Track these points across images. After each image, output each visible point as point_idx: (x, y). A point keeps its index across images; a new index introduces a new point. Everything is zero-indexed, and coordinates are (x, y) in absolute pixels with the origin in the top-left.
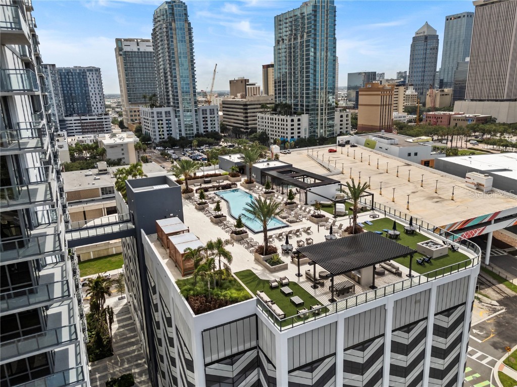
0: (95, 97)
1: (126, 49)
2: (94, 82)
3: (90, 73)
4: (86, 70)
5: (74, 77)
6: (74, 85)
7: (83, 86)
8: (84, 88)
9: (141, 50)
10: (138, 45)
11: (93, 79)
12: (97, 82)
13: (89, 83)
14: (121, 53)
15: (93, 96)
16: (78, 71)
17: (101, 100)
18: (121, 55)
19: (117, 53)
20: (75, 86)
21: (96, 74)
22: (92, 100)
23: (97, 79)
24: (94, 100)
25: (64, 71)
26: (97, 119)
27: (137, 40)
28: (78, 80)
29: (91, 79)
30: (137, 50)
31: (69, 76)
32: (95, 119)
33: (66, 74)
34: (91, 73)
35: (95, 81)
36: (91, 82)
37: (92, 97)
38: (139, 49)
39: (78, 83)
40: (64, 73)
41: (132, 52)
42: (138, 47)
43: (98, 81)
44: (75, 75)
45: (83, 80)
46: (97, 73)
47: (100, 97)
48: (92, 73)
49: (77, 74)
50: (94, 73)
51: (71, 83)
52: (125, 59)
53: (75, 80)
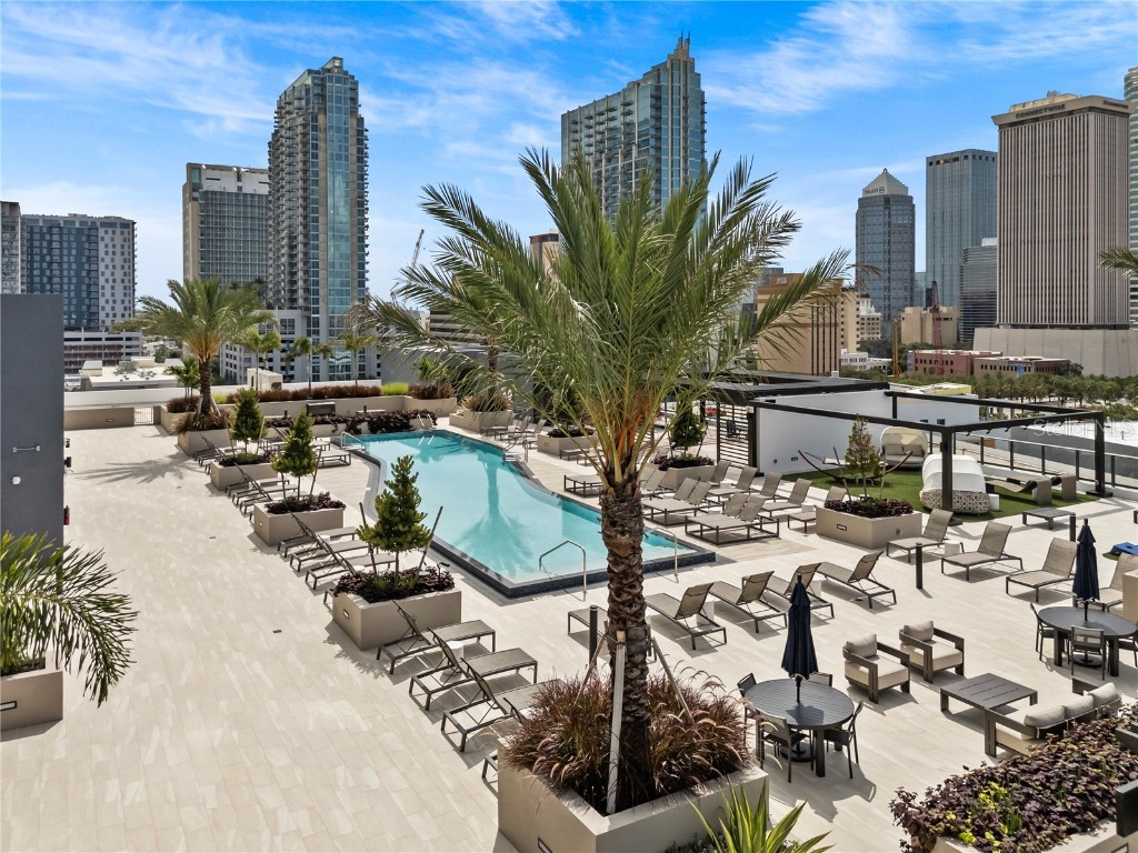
0: (113, 288)
1: (208, 186)
2: (114, 253)
3: (106, 232)
4: (98, 224)
5: (65, 238)
6: (61, 256)
7: (84, 259)
8: (87, 266)
9: (244, 191)
10: (239, 179)
11: (114, 246)
12: (123, 254)
13: (102, 254)
14: (196, 195)
15: (108, 287)
16: (77, 225)
17: (125, 295)
18: (195, 199)
19: (188, 195)
20: (65, 259)
21: (122, 233)
22: (103, 295)
23: (123, 246)
24: (108, 295)
25: (41, 224)
26: (107, 339)
27: (238, 168)
28: (74, 245)
29: (106, 246)
30: (235, 190)
31: (51, 235)
32: (100, 339)
33: (45, 230)
34: (110, 230)
35: (118, 250)
36: (107, 253)
37: (103, 288)
38: (240, 188)
39: (74, 252)
40: (41, 227)
41: (221, 193)
42: (240, 184)
43: (126, 250)
44: (69, 233)
45: (86, 245)
46: (126, 231)
47: (125, 288)
48: (114, 232)
49: (74, 232)
50: (118, 230)
51: (56, 252)
52: (204, 208)
53: (65, 245)
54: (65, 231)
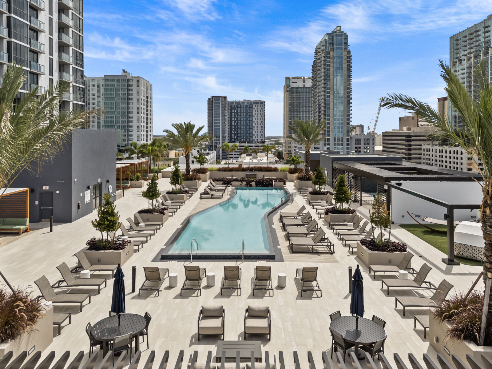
0: (257, 127)
1: (293, 85)
2: (258, 114)
3: (255, 106)
4: (253, 103)
5: (242, 109)
6: (241, 116)
7: (248, 116)
8: (249, 119)
9: (306, 86)
10: (304, 82)
11: (258, 111)
12: (261, 114)
14: (288, 89)
18: (288, 91)
19: (285, 90)
23: (261, 111)
24: (256, 130)
25: (234, 104)
26: (254, 146)
27: (304, 77)
28: (245, 111)
29: (255, 111)
30: (302, 86)
31: (238, 108)
32: (252, 146)
33: (236, 106)
36: (255, 114)
37: (254, 127)
39: (245, 114)
41: (297, 88)
45: (249, 111)
46: (262, 105)
47: (261, 127)
49: (245, 106)
50: (259, 105)
51: (239, 114)
52: (291, 94)
53: (242, 111)
54: (242, 106)
